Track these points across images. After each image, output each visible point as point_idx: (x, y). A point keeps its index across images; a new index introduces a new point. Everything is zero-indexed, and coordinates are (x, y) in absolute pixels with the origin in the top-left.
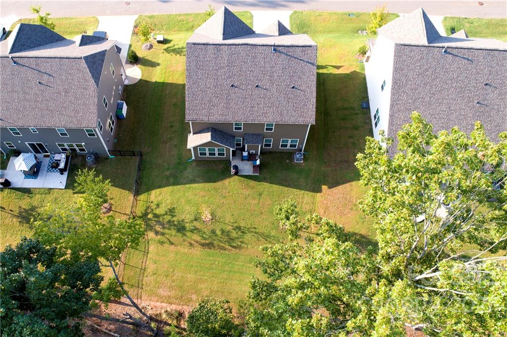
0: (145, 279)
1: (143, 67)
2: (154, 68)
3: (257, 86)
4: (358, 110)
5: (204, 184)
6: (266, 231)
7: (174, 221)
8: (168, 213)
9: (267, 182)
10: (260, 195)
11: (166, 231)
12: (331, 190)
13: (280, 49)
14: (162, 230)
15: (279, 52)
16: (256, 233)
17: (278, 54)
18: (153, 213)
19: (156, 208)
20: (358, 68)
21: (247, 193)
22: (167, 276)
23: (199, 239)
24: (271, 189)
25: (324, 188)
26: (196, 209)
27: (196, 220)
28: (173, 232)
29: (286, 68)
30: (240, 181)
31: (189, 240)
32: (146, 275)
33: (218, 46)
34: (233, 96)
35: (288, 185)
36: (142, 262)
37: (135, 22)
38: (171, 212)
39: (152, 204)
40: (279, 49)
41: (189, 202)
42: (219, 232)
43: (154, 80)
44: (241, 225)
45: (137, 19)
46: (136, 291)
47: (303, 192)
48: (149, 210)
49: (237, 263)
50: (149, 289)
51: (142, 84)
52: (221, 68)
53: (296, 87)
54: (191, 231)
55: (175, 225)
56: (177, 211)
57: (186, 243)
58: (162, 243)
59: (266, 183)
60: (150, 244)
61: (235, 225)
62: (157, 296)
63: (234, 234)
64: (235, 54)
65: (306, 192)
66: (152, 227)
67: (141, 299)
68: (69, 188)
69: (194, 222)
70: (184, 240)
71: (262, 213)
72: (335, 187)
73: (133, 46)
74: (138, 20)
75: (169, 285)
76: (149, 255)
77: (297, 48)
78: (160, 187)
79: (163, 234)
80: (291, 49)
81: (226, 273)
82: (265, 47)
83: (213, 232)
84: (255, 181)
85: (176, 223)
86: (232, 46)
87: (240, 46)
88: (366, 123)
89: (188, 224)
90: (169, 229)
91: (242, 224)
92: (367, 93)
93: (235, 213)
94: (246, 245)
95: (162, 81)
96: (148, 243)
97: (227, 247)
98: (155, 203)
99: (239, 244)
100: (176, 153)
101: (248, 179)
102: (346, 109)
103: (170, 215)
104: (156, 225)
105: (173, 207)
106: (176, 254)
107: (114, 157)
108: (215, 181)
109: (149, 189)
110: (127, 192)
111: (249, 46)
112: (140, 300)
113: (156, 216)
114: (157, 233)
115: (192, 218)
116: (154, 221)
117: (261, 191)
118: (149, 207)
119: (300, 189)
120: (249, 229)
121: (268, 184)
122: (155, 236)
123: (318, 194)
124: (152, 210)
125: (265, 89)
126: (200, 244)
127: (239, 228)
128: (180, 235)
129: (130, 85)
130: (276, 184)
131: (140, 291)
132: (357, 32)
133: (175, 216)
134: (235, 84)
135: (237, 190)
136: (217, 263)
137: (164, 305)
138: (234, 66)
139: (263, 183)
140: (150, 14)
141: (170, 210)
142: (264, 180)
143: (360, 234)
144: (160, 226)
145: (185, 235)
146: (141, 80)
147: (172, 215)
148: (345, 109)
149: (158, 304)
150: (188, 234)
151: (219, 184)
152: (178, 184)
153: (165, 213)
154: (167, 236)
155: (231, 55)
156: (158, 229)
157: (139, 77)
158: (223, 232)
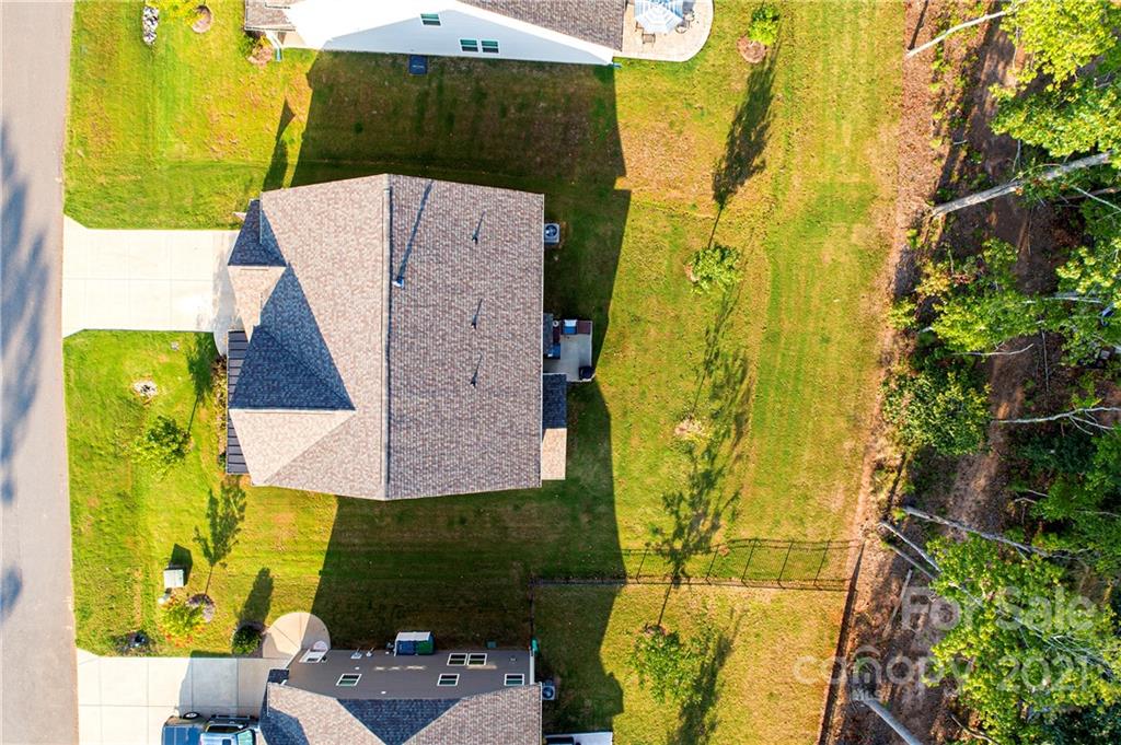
0: (809, 539)
1: (273, 609)
2: (275, 583)
3: (474, 324)
4: (430, 84)
5: (613, 438)
6: (714, 311)
7: (692, 496)
8: (675, 509)
9: (609, 304)
10: (637, 320)
11: (711, 509)
12: (628, 170)
13: (396, 267)
14: (710, 518)
15: (403, 269)
16: (717, 331)
17: (407, 273)
18: (673, 540)
19: (663, 534)
20: (299, 65)
21: (634, 346)
22: (806, 498)
23: (728, 443)
24: (625, 296)
25: (620, 184)
26: (668, 453)
27: (690, 452)
28: (715, 494)
29: (437, 255)
30: (607, 362)
31: (731, 462)
32: (801, 538)
33: (392, 422)
34: (492, 382)
35: (613, 259)
36: (776, 547)
37: (102, 654)
38: (671, 502)
39: (653, 544)
40: (396, 271)
41: (653, 469)
42: (716, 405)
43: (317, 579)
44: (701, 360)
45: (93, 651)
46: (835, 552)
47: (627, 229)
48: (666, 548)
49: (779, 367)
50: (829, 530)
51: (326, 606)
52: (437, 411)
53: (474, 233)
54: (713, 459)
55: (700, 493)
56: (671, 491)
57: (736, 468)
58: (735, 515)
59: (611, 307)
60: (738, 537)
61: (701, 370)
62: (844, 511)
63: (720, 374)
64: (409, 378)
65: (628, 221)
66: (701, 538)
67: (848, 542)
68: (611, 724)
69: (695, 454)
70: (731, 472)
71: (677, 317)
72: (622, 161)
73: (196, 649)
74: (98, 647)
75: (824, 492)
76: (760, 537)
77: (394, 224)
78: (615, 532)
79: (717, 515)
80: (398, 240)
81: (800, 388)
82: (393, 304)
83: (715, 416)
84: (606, 329)
85: (695, 492)
86: (392, 387)
87: (392, 367)
88: (469, 71)
89: (699, 467)
90: (708, 503)
91: (701, 357)
92: (383, 55)
93: (678, 372)
94: (743, 350)
95: (321, 559)
96: (733, 542)
97: (744, 386)
98: (648, 537)
99: (738, 362)
100: (535, 505)
101: (601, 344)
102: (422, 112)
103: (679, 504)
104: (698, 531)
105: (662, 501)
106: (760, 484)
107: (534, 642)
108: (608, 416)
109: (615, 554)
110: (617, 600)
111: (392, 344)
112: (851, 543)
113: (679, 533)
114: (715, 527)
115: (685, 459)
116: (689, 534)
117: (628, 318)
118: (657, 550)
119: (622, 235)
120: (709, 345)
121: (612, 302)
122: (721, 530)
123: (633, 197)
124: (666, 542)
125: (480, 305)
126: (738, 440)
127: (708, 364)
128: (720, 481)
129: (331, 635)
130: (612, 286)
131: (834, 545)
132: (150, 48)
133: (681, 494)
134: (470, 375)
135: (627, 369)
136: (779, 406)
137: (861, 498)
138: (434, 379)
139: (610, 313)
140: (73, 617)
141: (668, 506)
142: (603, 309)
143: (734, 124)
144: (702, 521)
145: (720, 471)
146: (314, 611)
147: (680, 501)
148: (422, 114)
149: (860, 509)
150: (718, 464)
151: (614, 408)
152: (611, 494)
153: (673, 516)
154: (721, 506)
155: (410, 388)
156: (708, 524)
157: (305, 617)
158: (715, 396)
